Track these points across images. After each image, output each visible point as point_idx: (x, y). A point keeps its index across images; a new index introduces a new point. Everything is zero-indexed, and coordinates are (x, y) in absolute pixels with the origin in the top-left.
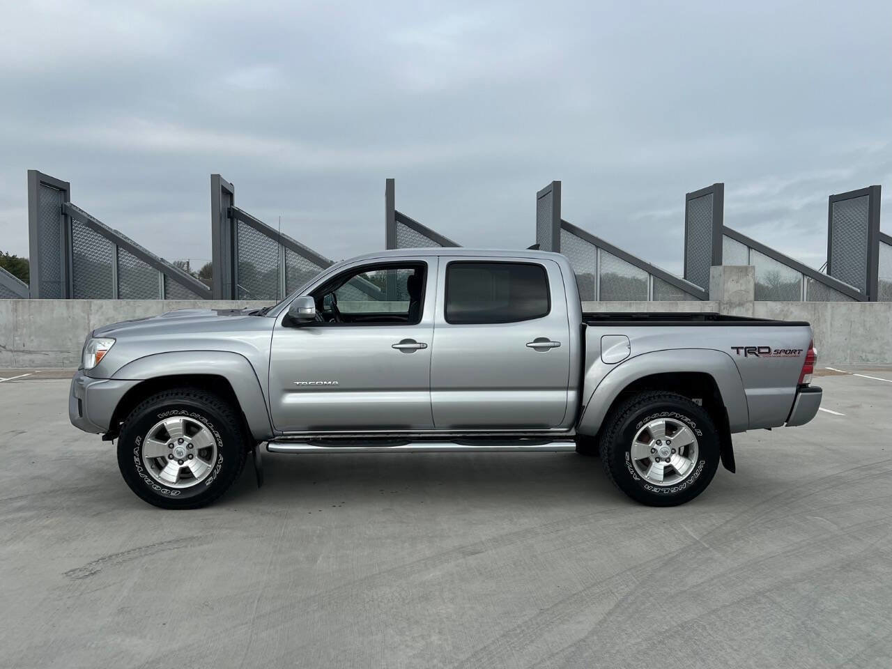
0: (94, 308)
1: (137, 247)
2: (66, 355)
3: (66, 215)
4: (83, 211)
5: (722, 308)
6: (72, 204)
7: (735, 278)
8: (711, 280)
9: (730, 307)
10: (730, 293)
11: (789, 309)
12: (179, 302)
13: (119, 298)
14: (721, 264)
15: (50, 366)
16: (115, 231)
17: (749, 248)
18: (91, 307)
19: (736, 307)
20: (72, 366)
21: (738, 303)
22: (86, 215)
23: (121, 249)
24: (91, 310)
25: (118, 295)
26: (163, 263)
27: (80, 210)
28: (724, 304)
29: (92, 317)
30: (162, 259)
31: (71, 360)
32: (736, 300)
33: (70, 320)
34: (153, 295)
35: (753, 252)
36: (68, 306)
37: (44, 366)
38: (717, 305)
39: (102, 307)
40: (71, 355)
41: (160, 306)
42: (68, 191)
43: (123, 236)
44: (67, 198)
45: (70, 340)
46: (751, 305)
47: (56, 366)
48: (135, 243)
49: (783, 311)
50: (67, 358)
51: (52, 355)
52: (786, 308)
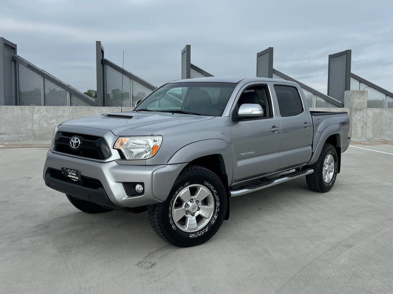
0: (36, 110)
1: (55, 79)
2: (20, 135)
3: (15, 62)
4: (24, 60)
5: (352, 111)
6: (18, 56)
7: (358, 96)
8: (345, 97)
9: (356, 111)
10: (356, 104)
11: (383, 112)
12: (81, 107)
13: (44, 105)
14: (350, 90)
15: (12, 141)
16: (43, 70)
17: (360, 82)
18: (34, 110)
19: (358, 111)
20: (24, 141)
21: (359, 109)
22: (26, 62)
23: (46, 80)
24: (34, 112)
25: (44, 104)
26: (69, 87)
27: (23, 59)
28: (353, 109)
29: (34, 115)
30: (68, 85)
31: (24, 138)
32: (359, 107)
33: (23, 117)
34: (64, 104)
35: (361, 84)
36: (21, 109)
37: (9, 141)
38: (349, 110)
39: (39, 110)
40: (23, 135)
41: (71, 109)
42: (16, 49)
43: (47, 73)
44: (15, 53)
45: (23, 127)
46: (366, 110)
47: (15, 141)
48: (53, 77)
49: (380, 113)
50: (21, 137)
51: (13, 135)
52: (381, 112)
